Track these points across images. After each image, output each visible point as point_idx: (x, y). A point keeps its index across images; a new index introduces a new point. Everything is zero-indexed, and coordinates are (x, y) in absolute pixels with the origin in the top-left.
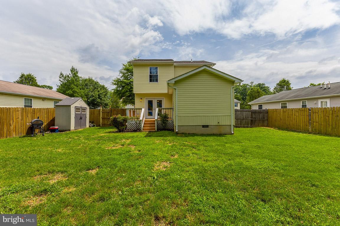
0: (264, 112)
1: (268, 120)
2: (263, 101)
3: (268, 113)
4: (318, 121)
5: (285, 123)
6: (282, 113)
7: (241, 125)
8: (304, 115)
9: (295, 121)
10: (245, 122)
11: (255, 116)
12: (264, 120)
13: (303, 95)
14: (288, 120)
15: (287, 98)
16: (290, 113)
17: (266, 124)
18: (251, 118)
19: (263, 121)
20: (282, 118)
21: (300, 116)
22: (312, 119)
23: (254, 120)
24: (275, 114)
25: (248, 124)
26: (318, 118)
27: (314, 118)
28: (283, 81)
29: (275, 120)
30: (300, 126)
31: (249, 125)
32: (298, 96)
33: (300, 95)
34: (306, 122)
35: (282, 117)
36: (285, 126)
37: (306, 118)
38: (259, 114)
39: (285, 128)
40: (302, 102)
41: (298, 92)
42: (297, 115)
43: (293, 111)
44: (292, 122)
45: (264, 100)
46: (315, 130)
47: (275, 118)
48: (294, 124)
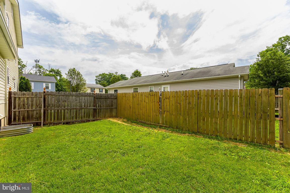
0: (112, 97)
1: (117, 108)
2: (118, 85)
3: (116, 98)
4: (169, 111)
5: (135, 112)
6: (131, 99)
7: (76, 118)
8: (154, 102)
9: (145, 110)
10: (84, 113)
11: (101, 102)
12: (112, 108)
13: (151, 81)
14: (138, 107)
15: (138, 83)
16: (139, 99)
17: (114, 114)
18: (94, 107)
19: (111, 110)
20: (131, 106)
21: (150, 102)
22: (163, 107)
23: (99, 109)
24: (124, 100)
25: (90, 116)
26: (169, 106)
27: (165, 105)
28: (137, 72)
29: (124, 108)
30: (150, 116)
31: (91, 118)
32: (147, 81)
33: (148, 81)
34: (156, 110)
35: (131, 103)
36: (135, 116)
37: (156, 106)
38: (106, 101)
39: (135, 119)
40: (150, 87)
41: (147, 79)
42: (147, 101)
43: (143, 95)
44: (141, 111)
45: (120, 84)
46: (166, 122)
47: (124, 105)
48: (144, 114)
